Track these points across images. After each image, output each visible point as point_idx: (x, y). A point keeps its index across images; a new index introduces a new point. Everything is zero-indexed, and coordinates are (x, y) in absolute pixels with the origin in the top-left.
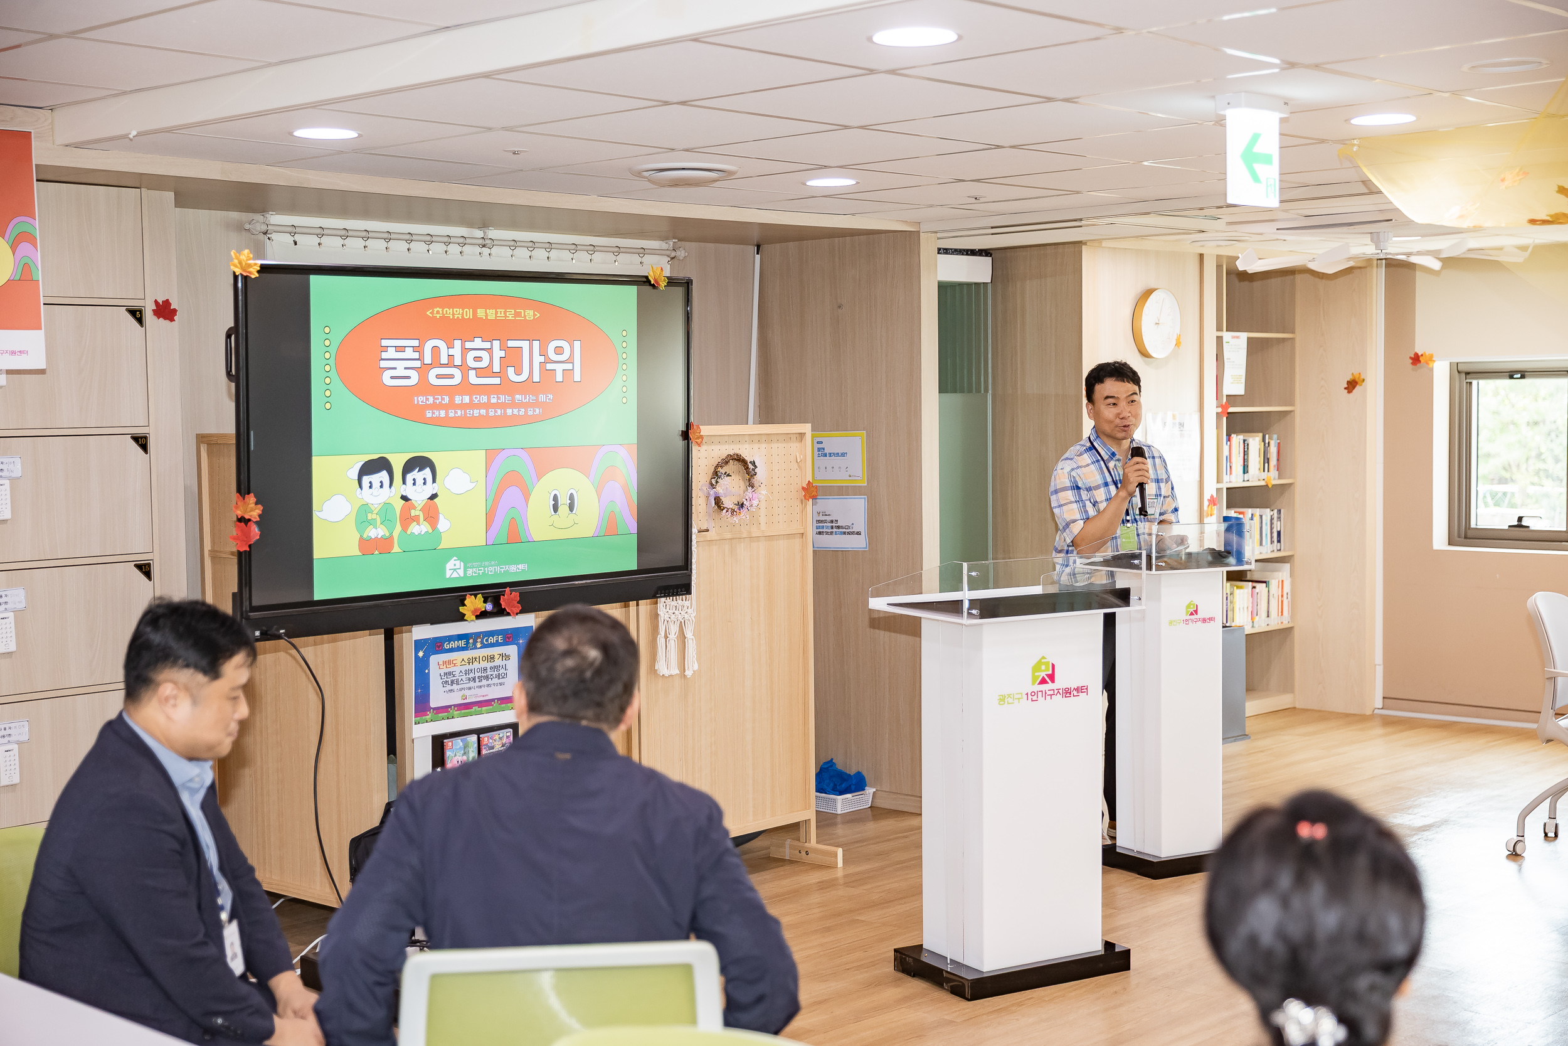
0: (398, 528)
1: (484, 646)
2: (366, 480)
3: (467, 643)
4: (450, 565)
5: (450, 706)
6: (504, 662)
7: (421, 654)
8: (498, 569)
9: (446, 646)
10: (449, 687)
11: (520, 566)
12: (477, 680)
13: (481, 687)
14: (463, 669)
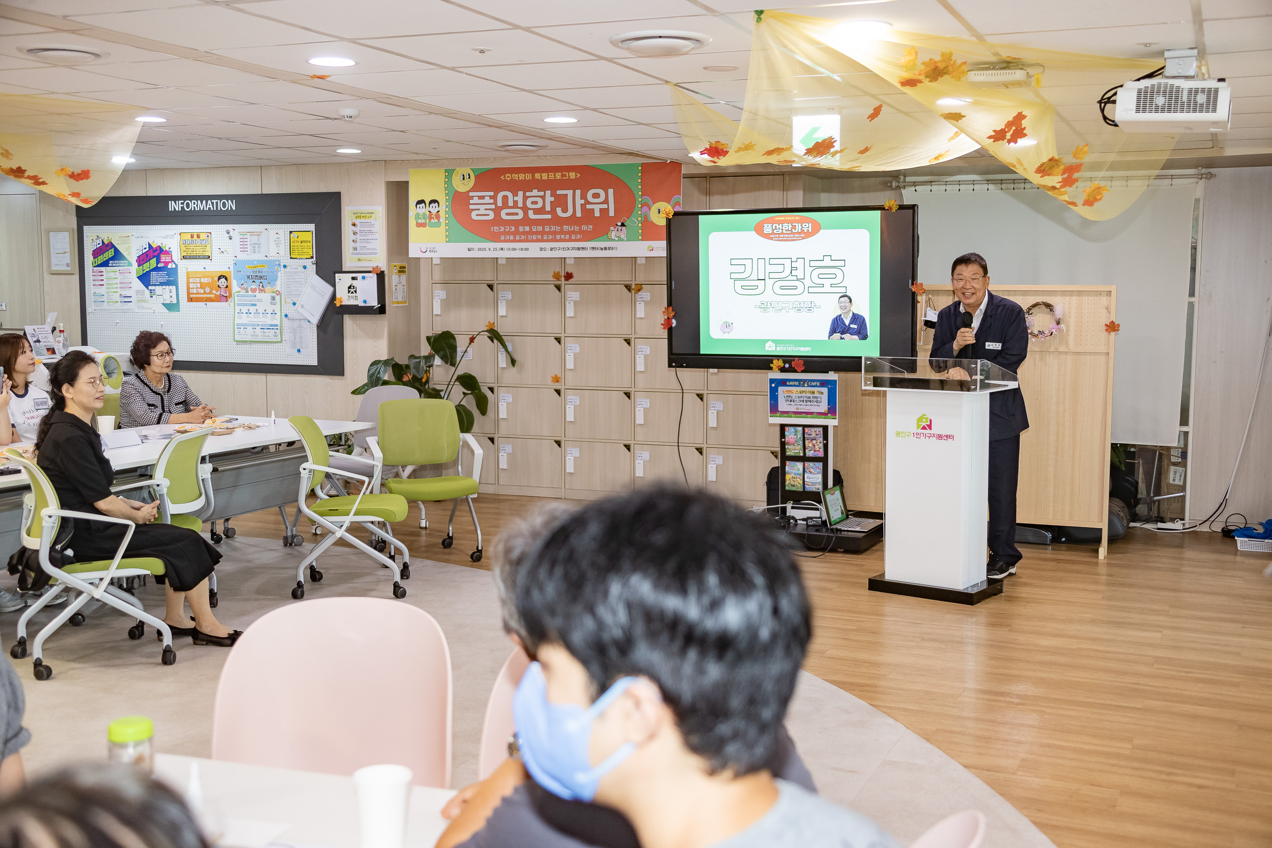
1: (808, 386)
3: (800, 384)
4: (767, 345)
5: (790, 412)
6: (820, 395)
7: (773, 385)
8: (794, 349)
9: (787, 383)
10: (789, 403)
11: (807, 349)
12: (805, 402)
13: (807, 405)
14: (797, 395)
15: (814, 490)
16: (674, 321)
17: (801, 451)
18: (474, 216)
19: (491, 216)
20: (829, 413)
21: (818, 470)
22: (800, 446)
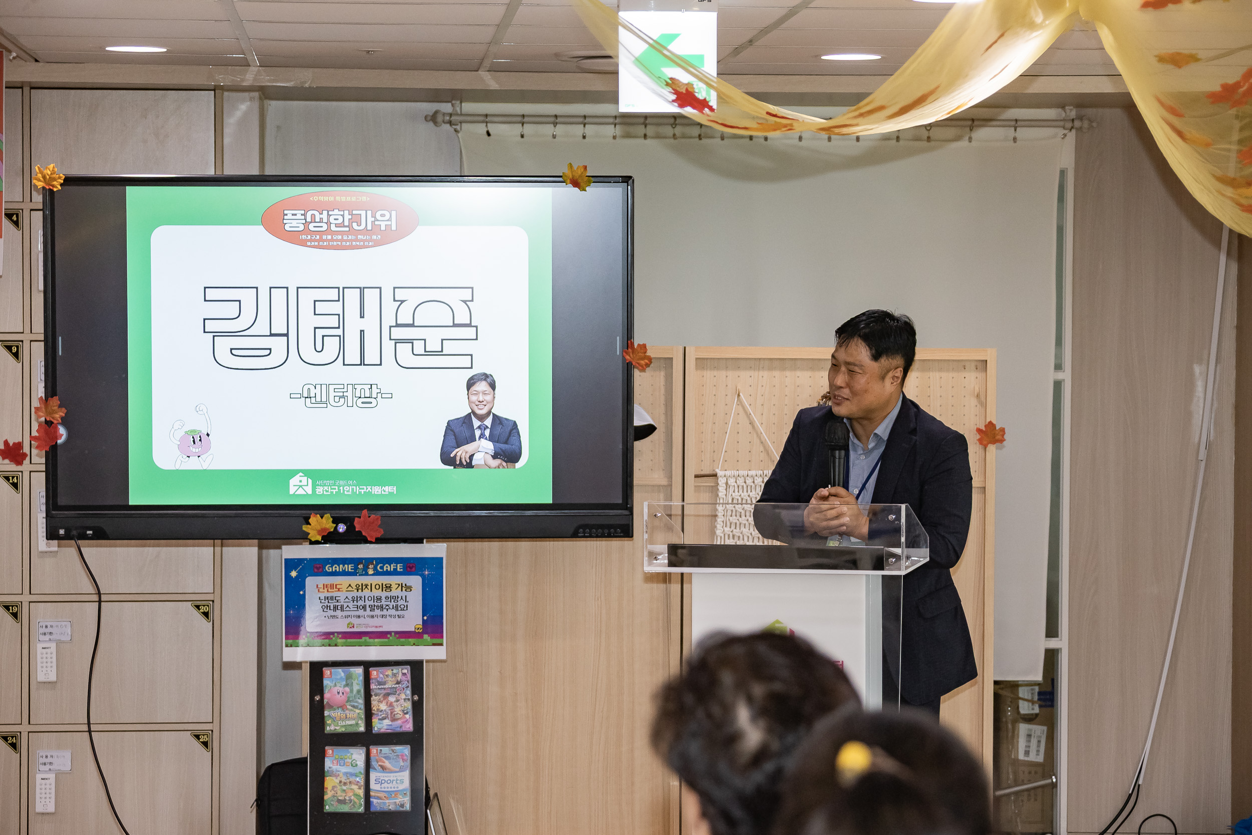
1: (377, 573)
3: (356, 568)
4: (294, 481)
5: (332, 633)
6: (404, 593)
7: (294, 574)
8: (357, 490)
9: (327, 568)
10: (331, 613)
11: (387, 489)
12: (368, 609)
13: (373, 617)
14: (350, 595)
15: (392, 808)
16: (62, 430)
17: (360, 722)
20: (423, 633)
21: (402, 764)
22: (358, 711)
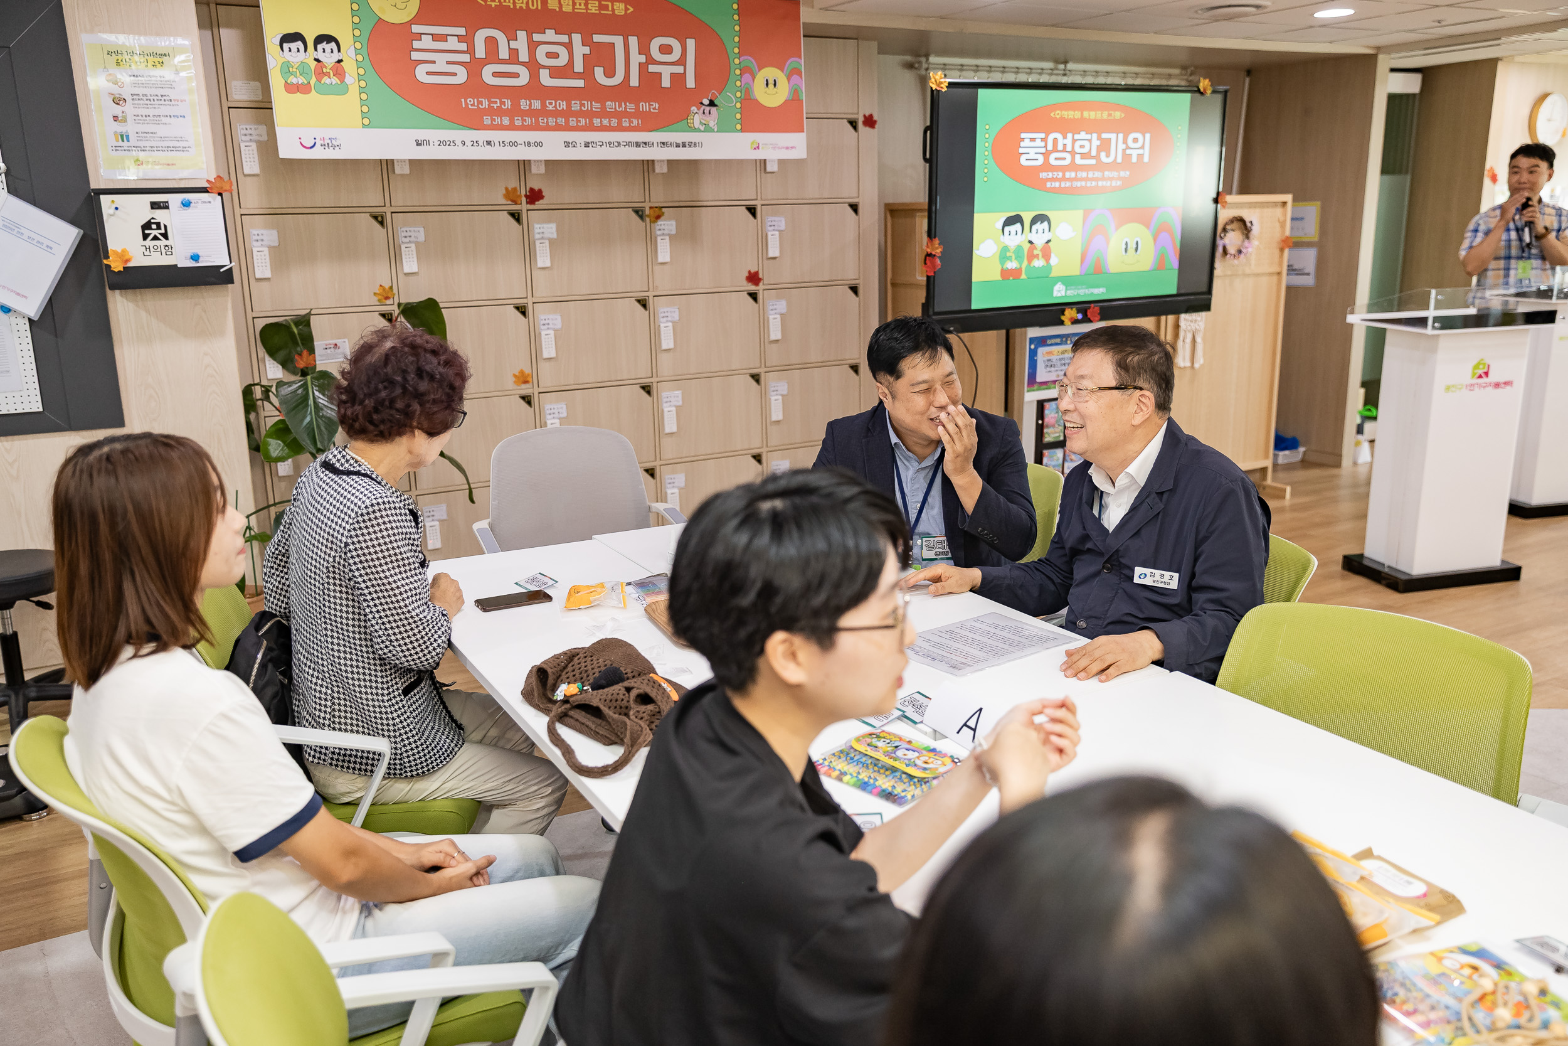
0: (1025, 262)
2: (1007, 229)
3: (1062, 340)
4: (1057, 288)
5: (1048, 382)
7: (1033, 347)
8: (1087, 291)
10: (1049, 369)
11: (1101, 290)
16: (939, 262)
18: (421, 73)
19: (462, 76)
